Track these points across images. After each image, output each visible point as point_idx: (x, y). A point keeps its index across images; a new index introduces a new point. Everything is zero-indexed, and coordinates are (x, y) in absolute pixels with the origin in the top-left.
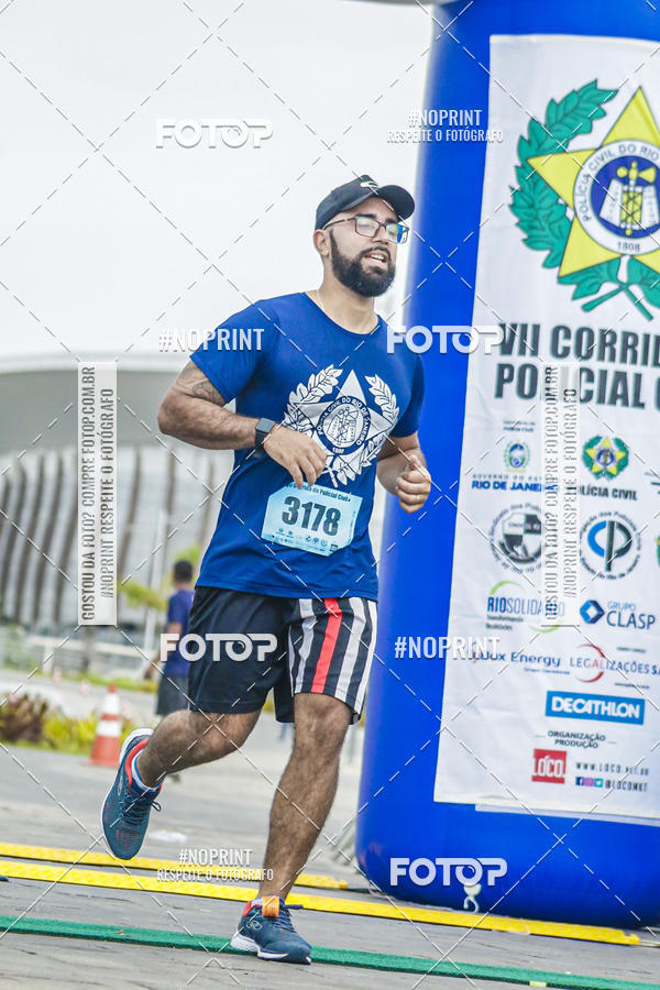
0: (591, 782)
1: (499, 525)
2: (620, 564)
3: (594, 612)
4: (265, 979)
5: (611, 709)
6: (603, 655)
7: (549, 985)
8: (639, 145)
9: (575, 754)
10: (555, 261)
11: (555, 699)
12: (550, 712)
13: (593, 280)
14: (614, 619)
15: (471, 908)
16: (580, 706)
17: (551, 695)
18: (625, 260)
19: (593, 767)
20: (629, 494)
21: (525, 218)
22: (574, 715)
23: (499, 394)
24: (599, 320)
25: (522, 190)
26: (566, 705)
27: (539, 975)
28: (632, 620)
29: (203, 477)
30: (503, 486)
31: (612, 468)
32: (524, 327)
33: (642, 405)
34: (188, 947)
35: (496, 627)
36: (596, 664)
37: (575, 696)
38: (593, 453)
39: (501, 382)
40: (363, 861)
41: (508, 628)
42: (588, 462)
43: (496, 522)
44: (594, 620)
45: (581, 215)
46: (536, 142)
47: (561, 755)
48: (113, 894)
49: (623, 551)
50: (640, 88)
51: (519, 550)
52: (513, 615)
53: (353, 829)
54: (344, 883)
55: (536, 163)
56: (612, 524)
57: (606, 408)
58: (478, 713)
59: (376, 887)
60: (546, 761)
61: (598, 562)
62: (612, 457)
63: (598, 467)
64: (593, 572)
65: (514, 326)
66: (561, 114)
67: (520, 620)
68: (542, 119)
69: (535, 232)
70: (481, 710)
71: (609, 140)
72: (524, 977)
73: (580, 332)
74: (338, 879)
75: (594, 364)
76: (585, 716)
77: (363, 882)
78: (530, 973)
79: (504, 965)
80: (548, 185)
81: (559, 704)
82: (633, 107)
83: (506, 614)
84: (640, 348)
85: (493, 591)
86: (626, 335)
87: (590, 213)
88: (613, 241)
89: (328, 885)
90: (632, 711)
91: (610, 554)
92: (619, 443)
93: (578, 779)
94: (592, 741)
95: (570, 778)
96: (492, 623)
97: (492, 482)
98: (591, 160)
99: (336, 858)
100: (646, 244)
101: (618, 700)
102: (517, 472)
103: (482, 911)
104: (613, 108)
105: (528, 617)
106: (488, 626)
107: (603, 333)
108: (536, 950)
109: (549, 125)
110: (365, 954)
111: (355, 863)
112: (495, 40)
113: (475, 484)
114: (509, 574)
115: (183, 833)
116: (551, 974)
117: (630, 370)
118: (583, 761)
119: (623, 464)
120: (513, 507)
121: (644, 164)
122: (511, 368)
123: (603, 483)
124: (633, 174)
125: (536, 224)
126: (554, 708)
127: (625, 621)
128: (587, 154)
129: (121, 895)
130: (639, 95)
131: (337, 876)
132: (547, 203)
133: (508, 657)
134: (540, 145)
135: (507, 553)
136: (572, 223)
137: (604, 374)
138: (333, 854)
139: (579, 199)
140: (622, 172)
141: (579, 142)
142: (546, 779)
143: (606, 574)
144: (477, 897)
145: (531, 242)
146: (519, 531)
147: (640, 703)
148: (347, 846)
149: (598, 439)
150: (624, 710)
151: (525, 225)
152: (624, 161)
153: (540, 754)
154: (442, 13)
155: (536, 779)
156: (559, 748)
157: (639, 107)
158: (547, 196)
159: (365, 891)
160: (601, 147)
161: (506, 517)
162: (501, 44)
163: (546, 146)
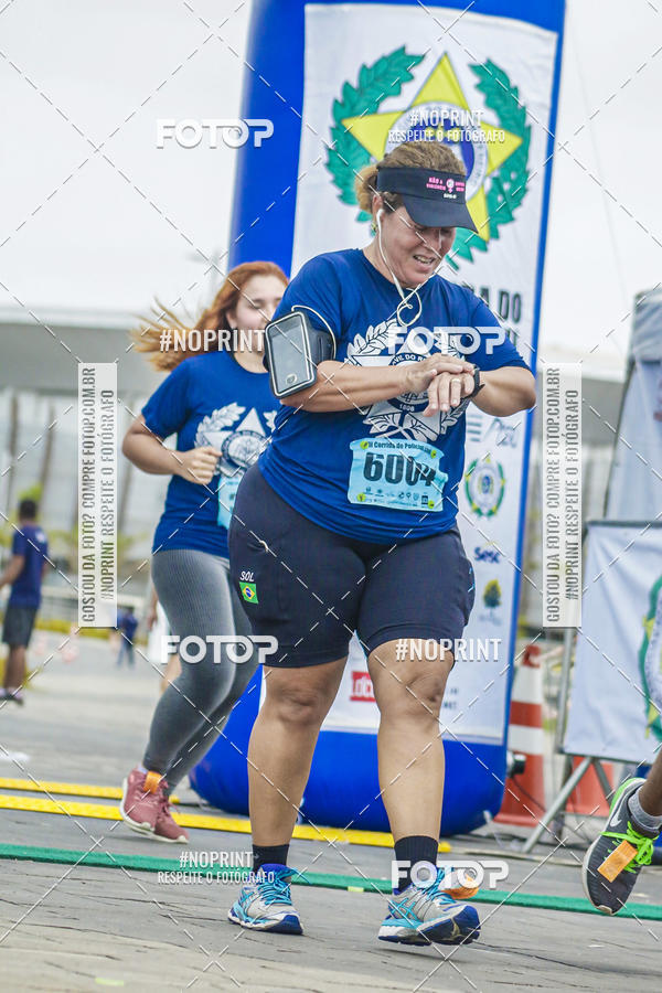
4: (101, 887)
7: (366, 890)
8: (445, 107)
21: (340, 175)
25: (337, 151)
27: (358, 881)
29: (43, 420)
34: (29, 858)
46: (351, 102)
50: (446, 54)
54: (175, 798)
55: (349, 124)
59: (204, 802)
60: (363, 682)
66: (372, 78)
68: (354, 83)
69: (349, 189)
71: (419, 101)
72: (342, 884)
77: (194, 797)
78: (348, 879)
80: (360, 145)
82: (439, 71)
98: (401, 121)
103: (305, 822)
109: (361, 90)
112: (309, 9)
115: (25, 753)
116: (368, 880)
121: (448, 125)
125: (350, 181)
128: (396, 116)
130: (445, 61)
132: (359, 162)
134: (353, 107)
141: (390, 104)
142: (363, 699)
145: (345, 198)
151: (340, 182)
153: (357, 675)
155: (354, 699)
157: (444, 70)
158: (359, 155)
159: (196, 806)
160: (410, 108)
162: (315, 14)
163: (359, 107)
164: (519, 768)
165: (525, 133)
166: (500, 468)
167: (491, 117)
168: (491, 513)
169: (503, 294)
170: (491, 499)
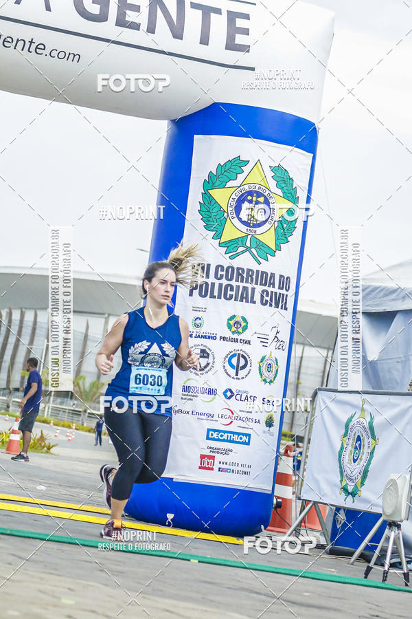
0: (225, 470)
2: (242, 373)
3: (229, 394)
5: (235, 438)
6: (233, 414)
7: (199, 562)
8: (258, 186)
9: (219, 457)
10: (218, 236)
11: (211, 432)
12: (208, 438)
13: (235, 245)
14: (238, 397)
15: (169, 525)
16: (222, 436)
17: (209, 430)
18: (249, 237)
19: (226, 464)
20: (248, 342)
21: (205, 216)
22: (219, 440)
23: (191, 294)
24: (237, 263)
25: (204, 203)
26: (215, 435)
27: (195, 557)
28: (246, 398)
31: (240, 330)
32: (203, 265)
33: (254, 302)
35: (186, 399)
36: (229, 417)
37: (219, 431)
38: (232, 323)
39: (192, 289)
41: (191, 399)
42: (229, 327)
44: (229, 398)
45: (230, 216)
46: (212, 182)
47: (213, 458)
48: (7, 513)
49: (244, 367)
50: (259, 161)
52: (193, 394)
55: (212, 192)
56: (239, 354)
57: (238, 303)
60: (206, 460)
61: (232, 372)
62: (240, 325)
63: (234, 329)
64: (230, 376)
66: (223, 171)
67: (196, 396)
68: (214, 172)
69: (209, 223)
70: (178, 436)
71: (245, 183)
72: (188, 558)
73: (228, 268)
75: (234, 283)
76: (224, 440)
78: (191, 556)
80: (216, 202)
81: (212, 435)
82: (255, 168)
83: (190, 393)
84: (254, 277)
85: (185, 382)
86: (249, 270)
87: (234, 216)
88: (244, 228)
89: (106, 513)
90: (244, 438)
91: (238, 369)
92: (244, 319)
93: (220, 468)
94: (227, 452)
95: (216, 468)
96: (184, 397)
98: (236, 192)
100: (259, 230)
101: (239, 434)
102: (198, 330)
103: (174, 526)
104: (246, 169)
105: (200, 395)
106: (182, 398)
107: (238, 269)
108: (197, 545)
109: (217, 176)
112: (196, 137)
116: (201, 557)
117: (250, 286)
118: (222, 461)
119: (245, 329)
120: (195, 346)
121: (259, 195)
123: (236, 336)
124: (254, 199)
125: (210, 219)
126: (210, 437)
127: (243, 398)
128: (234, 189)
129: (11, 514)
130: (258, 163)
132: (215, 210)
133: (190, 413)
134: (213, 184)
136: (226, 219)
137: (238, 287)
139: (230, 209)
140: (249, 198)
141: (231, 183)
142: (205, 468)
143: (236, 377)
144: (172, 520)
145: (207, 227)
147: (249, 436)
149: (234, 316)
150: (241, 438)
152: (250, 193)
153: (203, 457)
154: (171, 123)
155: (200, 468)
156: (212, 454)
158: (216, 207)
160: (240, 186)
162: (198, 139)
163: (216, 184)
164: (279, 505)
165: (295, 200)
166: (276, 360)
167: (279, 192)
168: (271, 382)
169: (281, 276)
170: (271, 375)
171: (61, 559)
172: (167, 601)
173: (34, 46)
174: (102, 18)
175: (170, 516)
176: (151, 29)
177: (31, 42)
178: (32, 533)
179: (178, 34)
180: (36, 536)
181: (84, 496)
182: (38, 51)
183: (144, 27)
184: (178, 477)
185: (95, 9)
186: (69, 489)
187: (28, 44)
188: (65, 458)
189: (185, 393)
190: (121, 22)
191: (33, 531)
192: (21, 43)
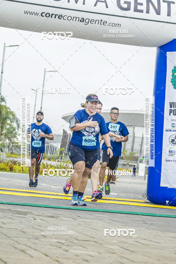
1: (170, 138)
15: (167, 205)
23: (170, 115)
25: (173, 79)
30: (171, 131)
32: (174, 103)
35: (170, 156)
39: (170, 113)
40: (148, 197)
41: (172, 156)
43: (170, 137)
46: (175, 70)
51: (174, 142)
52: (173, 153)
53: (146, 192)
54: (145, 201)
55: (175, 74)
58: (168, 171)
59: (150, 202)
65: (172, 103)
67: (175, 154)
74: (144, 201)
77: (148, 201)
79: (173, 215)
83: (172, 153)
85: (170, 149)
96: (170, 155)
97: (169, 130)
99: (143, 197)
102: (174, 128)
103: (169, 205)
106: (169, 155)
110: (149, 214)
111: (147, 198)
112: (167, 53)
113: (166, 131)
114: (172, 146)
122: (172, 110)
131: (144, 200)
133: (173, 161)
135: (172, 143)
138: (142, 196)
144: (168, 203)
145: (175, 88)
146: (174, 139)
148: (145, 195)
151: (174, 85)
154: (158, 48)
161: (172, 136)
162: (169, 53)
171: (129, 220)
172: (172, 234)
173: (102, 22)
174: (128, 9)
175: (167, 202)
176: (148, 12)
177: (101, 21)
178: (115, 211)
179: (158, 12)
180: (117, 212)
181: (132, 196)
182: (104, 24)
183: (145, 11)
184: (169, 186)
185: (125, 6)
186: (126, 194)
187: (100, 22)
188: (122, 182)
189: (170, 153)
190: (136, 10)
191: (116, 210)
192: (97, 22)
